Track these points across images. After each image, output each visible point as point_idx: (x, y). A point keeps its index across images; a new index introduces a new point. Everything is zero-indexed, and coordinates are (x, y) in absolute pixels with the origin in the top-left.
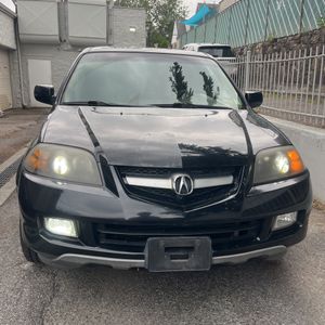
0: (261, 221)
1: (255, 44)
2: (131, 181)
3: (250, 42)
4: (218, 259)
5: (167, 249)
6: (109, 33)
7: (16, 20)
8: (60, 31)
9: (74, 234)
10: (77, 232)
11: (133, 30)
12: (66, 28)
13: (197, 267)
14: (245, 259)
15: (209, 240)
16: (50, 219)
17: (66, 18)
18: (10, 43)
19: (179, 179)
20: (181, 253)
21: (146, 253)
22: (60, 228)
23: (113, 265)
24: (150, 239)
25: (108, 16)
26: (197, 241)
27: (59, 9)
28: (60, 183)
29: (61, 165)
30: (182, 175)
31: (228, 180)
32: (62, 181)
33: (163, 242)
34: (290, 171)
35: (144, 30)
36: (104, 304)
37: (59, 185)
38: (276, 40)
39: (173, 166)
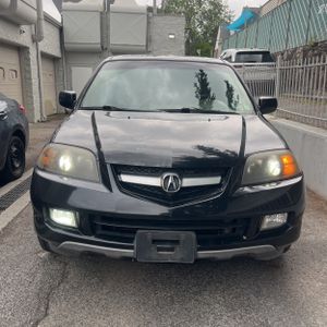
0: (248, 220)
1: (296, 48)
2: (125, 178)
3: (291, 46)
4: (202, 254)
5: (154, 241)
6: (149, 40)
7: (61, 30)
8: (102, 39)
9: (74, 225)
10: (77, 222)
11: (171, 36)
12: (108, 37)
13: (182, 259)
14: (230, 256)
15: (193, 235)
16: (55, 210)
17: (108, 27)
18: (55, 51)
19: (168, 177)
20: (168, 246)
21: (135, 244)
22: (63, 218)
23: (107, 254)
24: (139, 231)
25: (148, 23)
26: (182, 235)
27: (101, 18)
28: (65, 179)
29: (66, 163)
30: (171, 174)
31: (216, 180)
32: (67, 177)
33: (150, 234)
34: (282, 173)
35: (182, 37)
36: (105, 291)
37: (65, 181)
38: (316, 44)
39: (163, 165)
